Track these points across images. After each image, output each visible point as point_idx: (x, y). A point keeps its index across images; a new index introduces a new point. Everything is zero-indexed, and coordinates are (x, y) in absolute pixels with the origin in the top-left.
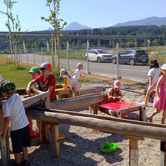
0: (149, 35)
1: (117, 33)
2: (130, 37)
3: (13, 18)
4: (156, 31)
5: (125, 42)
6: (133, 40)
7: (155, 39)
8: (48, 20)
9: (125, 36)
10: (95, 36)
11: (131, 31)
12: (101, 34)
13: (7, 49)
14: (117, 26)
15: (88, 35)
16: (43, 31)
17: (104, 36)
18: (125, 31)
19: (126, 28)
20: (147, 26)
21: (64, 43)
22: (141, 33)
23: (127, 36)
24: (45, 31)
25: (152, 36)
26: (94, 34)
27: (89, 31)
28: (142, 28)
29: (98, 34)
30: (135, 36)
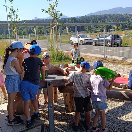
0: (116, 22)
1: (90, 20)
2: (100, 24)
3: (14, 10)
4: (121, 19)
5: (97, 27)
6: (103, 26)
7: (120, 25)
8: (48, 12)
9: (97, 23)
10: (73, 23)
11: (102, 19)
12: (77, 22)
13: (2, 35)
14: (90, 15)
15: (67, 23)
16: (31, 20)
17: (80, 23)
18: (97, 19)
19: (97, 17)
20: (113, 15)
21: (48, 29)
22: (109, 20)
23: (98, 23)
24: (33, 20)
25: (118, 23)
26: (72, 22)
27: (68, 19)
28: (109, 17)
29: (75, 22)
30: (105, 23)
